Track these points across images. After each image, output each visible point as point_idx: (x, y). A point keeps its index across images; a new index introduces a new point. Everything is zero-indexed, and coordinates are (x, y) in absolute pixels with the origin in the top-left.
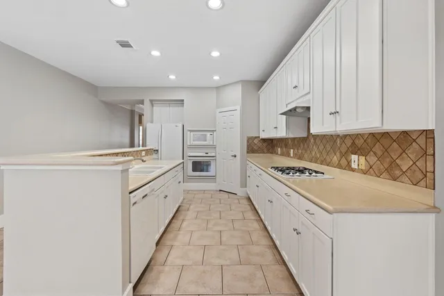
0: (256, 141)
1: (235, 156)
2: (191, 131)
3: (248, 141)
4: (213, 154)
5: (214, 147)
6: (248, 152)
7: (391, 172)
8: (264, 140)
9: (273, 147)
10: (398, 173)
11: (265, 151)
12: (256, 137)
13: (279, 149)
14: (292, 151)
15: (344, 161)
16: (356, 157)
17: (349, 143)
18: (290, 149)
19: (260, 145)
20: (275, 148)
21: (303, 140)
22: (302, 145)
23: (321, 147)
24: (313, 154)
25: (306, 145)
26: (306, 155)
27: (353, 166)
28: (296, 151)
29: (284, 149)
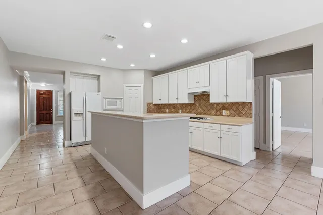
0: (151, 105)
2: (106, 98)
3: (147, 106)
5: (122, 110)
6: (147, 112)
7: (240, 114)
8: (155, 105)
9: (161, 108)
10: (241, 114)
12: (151, 103)
13: (167, 110)
14: (180, 110)
15: (218, 113)
16: (225, 111)
17: (221, 106)
18: (179, 109)
19: (153, 107)
20: (163, 109)
21: (190, 105)
22: (189, 107)
23: (204, 108)
24: (199, 111)
25: (193, 107)
26: (193, 112)
27: (223, 114)
28: (184, 110)
29: (173, 110)
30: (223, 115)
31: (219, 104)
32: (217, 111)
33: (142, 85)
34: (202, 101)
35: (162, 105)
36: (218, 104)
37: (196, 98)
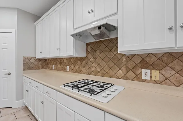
0: (32, 60)
1: (9, 74)
3: (24, 60)
6: (24, 70)
8: (40, 60)
9: (47, 64)
11: (41, 67)
12: (32, 58)
13: (53, 66)
14: (68, 67)
15: (131, 74)
16: (148, 71)
17: (138, 60)
18: (66, 65)
19: (36, 63)
20: (49, 65)
21: (81, 59)
22: (79, 63)
23: (103, 64)
24: (93, 69)
25: (84, 63)
26: (84, 70)
27: (143, 77)
28: (73, 67)
29: (59, 66)
30: (143, 81)
31: (133, 56)
32: (128, 70)
33: (14, 31)
34: (98, 51)
35: (49, 59)
36: (131, 57)
37: (89, 47)
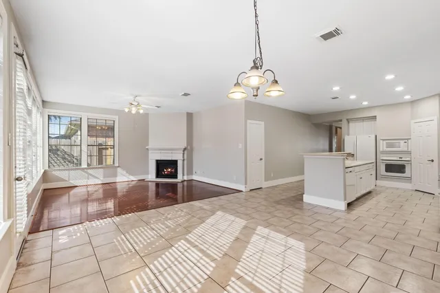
1: (433, 161)
2: (383, 140)
4: (408, 159)
5: (409, 153)
33: (436, 118)
